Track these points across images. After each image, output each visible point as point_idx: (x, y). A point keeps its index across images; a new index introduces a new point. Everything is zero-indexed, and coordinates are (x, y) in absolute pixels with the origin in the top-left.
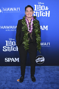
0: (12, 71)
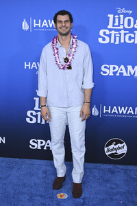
0: (45, 172)
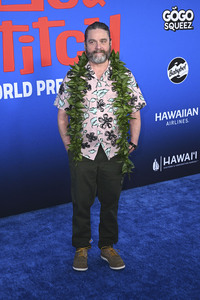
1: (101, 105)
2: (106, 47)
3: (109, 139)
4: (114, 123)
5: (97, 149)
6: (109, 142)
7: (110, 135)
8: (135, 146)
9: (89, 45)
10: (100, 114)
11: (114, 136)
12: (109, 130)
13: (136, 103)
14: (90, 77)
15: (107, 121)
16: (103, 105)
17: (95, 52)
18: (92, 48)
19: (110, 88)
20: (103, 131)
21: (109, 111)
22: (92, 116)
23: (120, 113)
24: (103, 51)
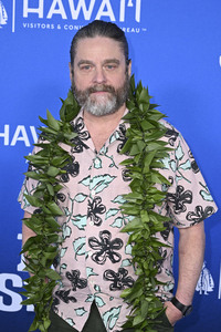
1: (95, 210)
2: (116, 79)
3: (114, 287)
4: (126, 252)
5: (88, 308)
6: (117, 293)
7: (117, 280)
8: (181, 307)
9: (78, 73)
10: (93, 231)
11: (126, 281)
12: (115, 268)
13: (190, 208)
14: (80, 146)
15: (108, 247)
16: (100, 210)
17: (91, 90)
18: (84, 80)
19: (119, 172)
20: (100, 269)
21: (113, 224)
22: (76, 233)
23: (135, 230)
24: (108, 89)
